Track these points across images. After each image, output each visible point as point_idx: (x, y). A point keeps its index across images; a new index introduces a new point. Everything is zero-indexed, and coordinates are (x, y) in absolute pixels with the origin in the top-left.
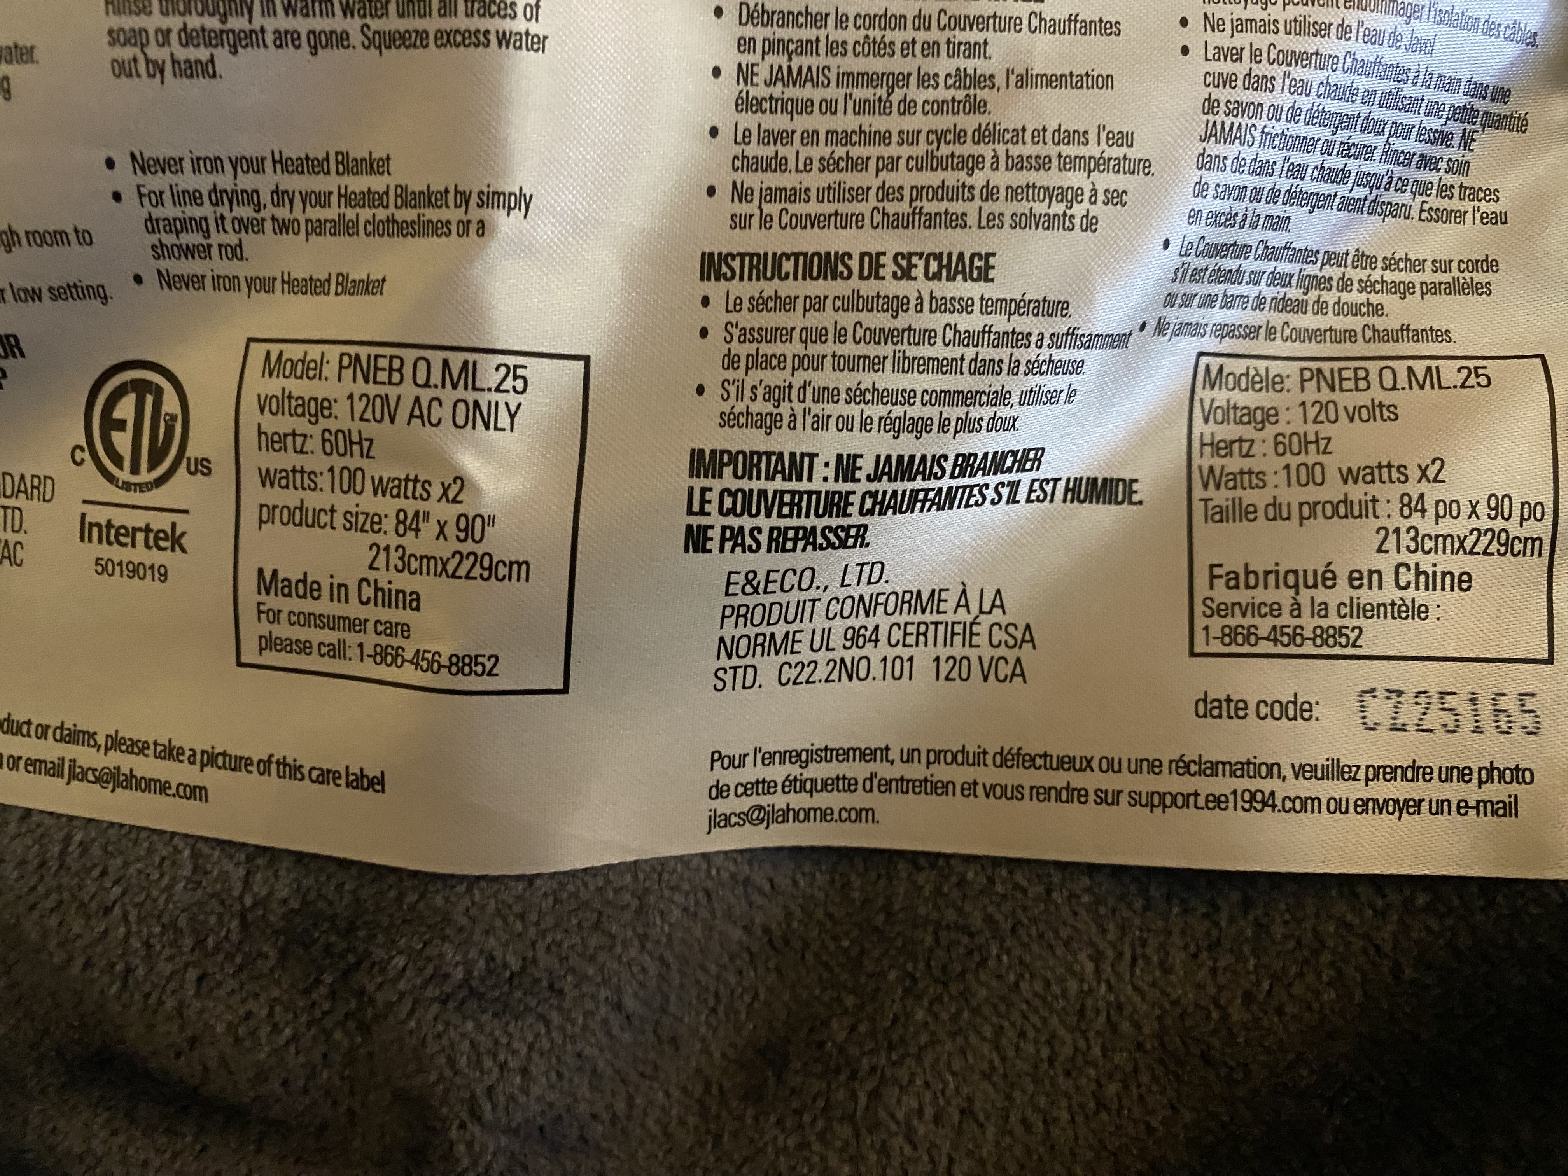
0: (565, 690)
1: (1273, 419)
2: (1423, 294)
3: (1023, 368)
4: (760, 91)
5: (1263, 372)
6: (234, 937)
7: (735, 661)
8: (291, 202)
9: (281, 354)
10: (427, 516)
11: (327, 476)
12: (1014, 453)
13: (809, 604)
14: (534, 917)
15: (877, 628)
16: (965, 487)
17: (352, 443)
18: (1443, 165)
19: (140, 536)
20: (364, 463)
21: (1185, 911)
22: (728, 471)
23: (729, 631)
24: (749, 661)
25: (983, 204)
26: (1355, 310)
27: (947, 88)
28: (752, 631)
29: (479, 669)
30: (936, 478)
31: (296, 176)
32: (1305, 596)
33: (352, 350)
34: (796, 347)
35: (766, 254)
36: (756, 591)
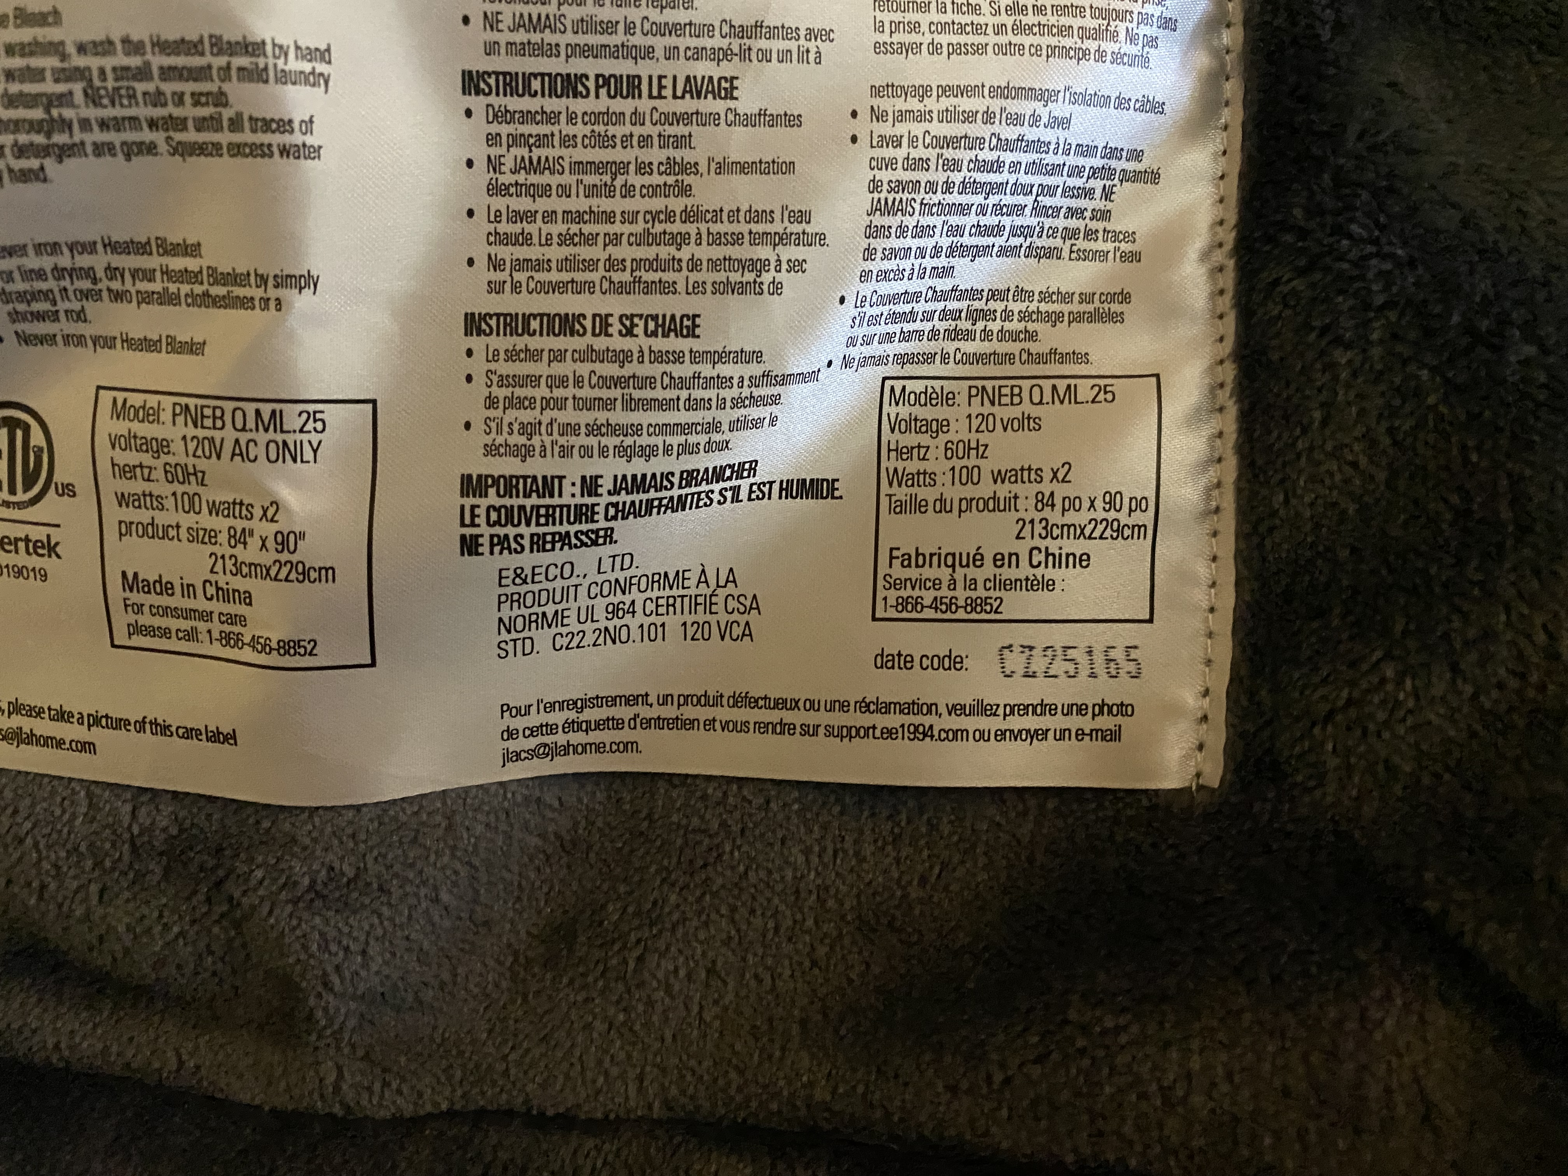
0: (373, 664)
1: (945, 429)
2: (1070, 322)
3: (729, 404)
4: (507, 178)
5: (939, 391)
6: (126, 858)
7: (514, 635)
8: (122, 276)
9: (125, 400)
10: (251, 533)
11: (172, 500)
12: (732, 467)
13: (572, 589)
14: (363, 836)
15: (633, 602)
16: (693, 494)
17: (189, 474)
18: (1088, 214)
19: (22, 545)
20: (200, 490)
21: (873, 815)
22: (492, 491)
23: (506, 613)
24: (526, 634)
25: (690, 274)
26: (1015, 337)
27: (660, 174)
28: (526, 612)
29: (302, 651)
30: (666, 488)
31: (123, 256)
32: (960, 572)
33: (184, 400)
34: (542, 391)
35: (517, 314)
36: (525, 582)
